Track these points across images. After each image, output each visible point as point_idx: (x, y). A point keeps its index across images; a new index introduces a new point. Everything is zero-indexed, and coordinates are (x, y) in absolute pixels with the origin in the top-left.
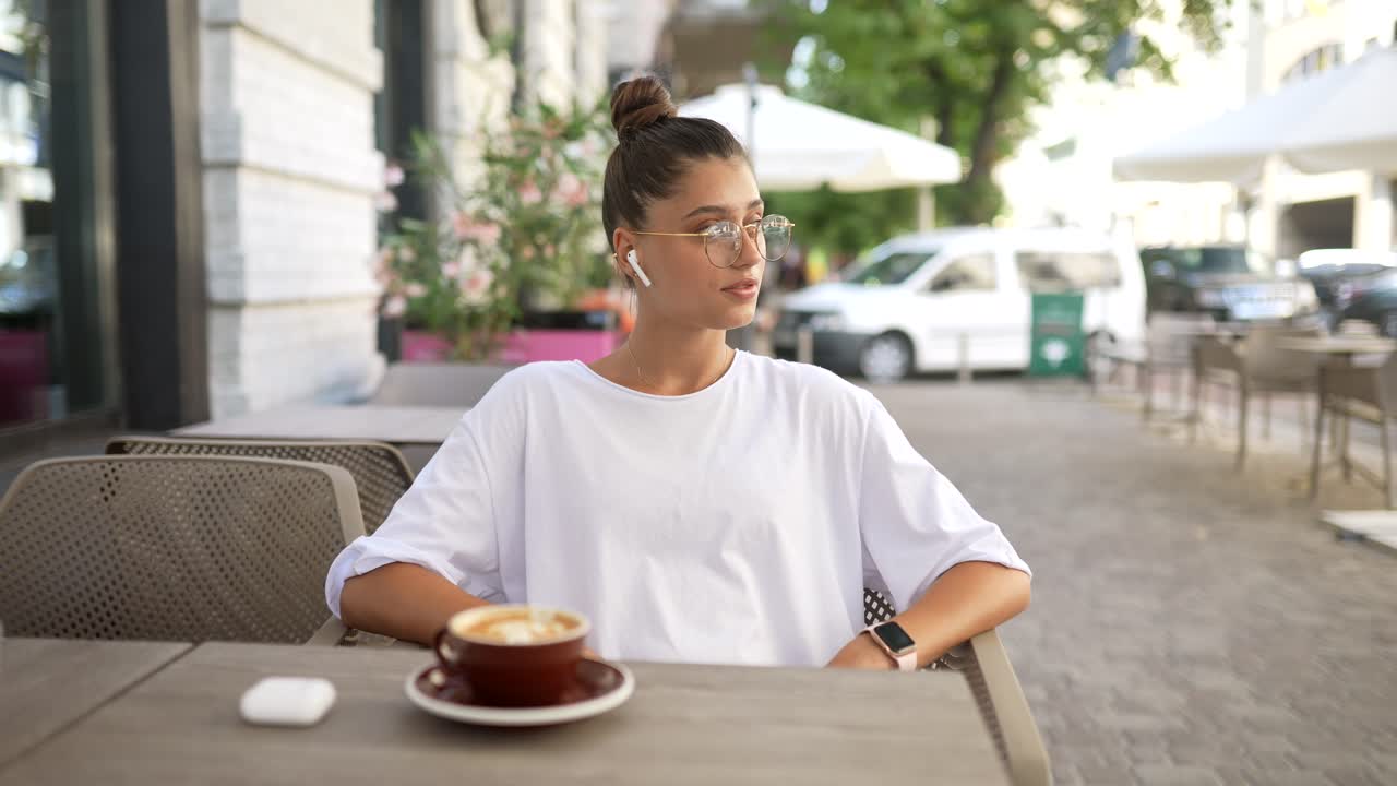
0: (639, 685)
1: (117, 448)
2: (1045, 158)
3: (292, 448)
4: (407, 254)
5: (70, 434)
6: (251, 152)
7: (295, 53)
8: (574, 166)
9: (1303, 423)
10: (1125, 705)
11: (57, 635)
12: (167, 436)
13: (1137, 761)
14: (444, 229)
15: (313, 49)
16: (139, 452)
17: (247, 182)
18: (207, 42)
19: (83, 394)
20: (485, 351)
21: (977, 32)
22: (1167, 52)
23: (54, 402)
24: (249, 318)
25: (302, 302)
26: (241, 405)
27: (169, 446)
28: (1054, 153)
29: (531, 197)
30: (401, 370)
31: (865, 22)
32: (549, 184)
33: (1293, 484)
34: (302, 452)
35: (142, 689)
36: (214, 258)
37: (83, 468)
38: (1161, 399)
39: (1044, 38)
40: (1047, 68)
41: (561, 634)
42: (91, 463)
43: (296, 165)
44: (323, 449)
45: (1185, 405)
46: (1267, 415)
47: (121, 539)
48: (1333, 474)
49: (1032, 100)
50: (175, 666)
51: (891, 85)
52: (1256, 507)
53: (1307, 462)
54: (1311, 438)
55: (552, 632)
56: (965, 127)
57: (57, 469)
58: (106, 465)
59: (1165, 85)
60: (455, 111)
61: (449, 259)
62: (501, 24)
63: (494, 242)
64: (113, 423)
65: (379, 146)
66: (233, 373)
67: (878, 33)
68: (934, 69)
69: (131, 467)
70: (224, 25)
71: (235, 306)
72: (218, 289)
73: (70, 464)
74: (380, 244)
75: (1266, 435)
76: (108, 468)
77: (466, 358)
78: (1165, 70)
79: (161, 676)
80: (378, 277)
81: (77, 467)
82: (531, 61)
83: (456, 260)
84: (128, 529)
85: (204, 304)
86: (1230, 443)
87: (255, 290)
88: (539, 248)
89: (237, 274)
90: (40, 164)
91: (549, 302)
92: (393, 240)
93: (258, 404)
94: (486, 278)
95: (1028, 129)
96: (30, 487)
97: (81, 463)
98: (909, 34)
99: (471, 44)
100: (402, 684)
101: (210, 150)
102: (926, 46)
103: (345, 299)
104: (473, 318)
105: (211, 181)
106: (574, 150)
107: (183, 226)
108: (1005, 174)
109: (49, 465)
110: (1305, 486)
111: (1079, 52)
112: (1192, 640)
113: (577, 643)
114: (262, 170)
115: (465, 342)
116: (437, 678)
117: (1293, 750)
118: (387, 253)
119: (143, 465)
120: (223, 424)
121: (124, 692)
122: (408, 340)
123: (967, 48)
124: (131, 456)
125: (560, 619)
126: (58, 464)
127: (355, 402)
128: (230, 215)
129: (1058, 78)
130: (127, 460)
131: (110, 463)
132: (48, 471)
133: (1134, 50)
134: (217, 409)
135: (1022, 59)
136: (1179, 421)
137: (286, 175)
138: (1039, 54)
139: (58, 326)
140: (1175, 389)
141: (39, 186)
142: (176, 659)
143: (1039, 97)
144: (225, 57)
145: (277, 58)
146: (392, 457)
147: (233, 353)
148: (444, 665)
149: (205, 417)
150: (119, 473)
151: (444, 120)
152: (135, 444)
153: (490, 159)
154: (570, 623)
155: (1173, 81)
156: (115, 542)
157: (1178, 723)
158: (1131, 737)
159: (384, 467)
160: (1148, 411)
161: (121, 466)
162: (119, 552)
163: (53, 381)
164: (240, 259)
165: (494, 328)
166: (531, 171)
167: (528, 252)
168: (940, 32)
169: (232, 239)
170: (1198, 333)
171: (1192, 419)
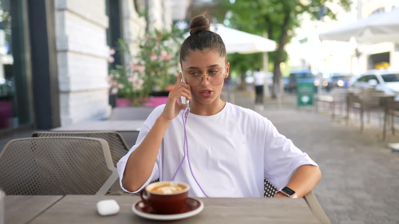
0: (205, 205)
1: (35, 135)
2: (299, 43)
3: (88, 134)
4: (118, 76)
5: (20, 131)
6: (71, 47)
7: (83, 18)
8: (166, 49)
9: (380, 119)
10: (335, 203)
11: (23, 194)
12: (49, 131)
13: (340, 220)
14: (127, 68)
15: (88, 16)
16: (42, 136)
17: (70, 56)
18: (57, 15)
19: (23, 119)
20: (141, 104)
21: (280, 7)
22: (334, 11)
23: (15, 122)
24: (72, 96)
25: (87, 91)
26: (70, 121)
27: (51, 134)
28: (302, 41)
29: (154, 58)
30: (117, 110)
31: (246, 5)
32: (158, 53)
33: (378, 136)
34: (91, 135)
35: (49, 211)
36: (61, 78)
37: (26, 142)
38: (337, 112)
39: (298, 8)
40: (299, 17)
41: (180, 191)
42: (28, 140)
43: (84, 50)
44: (97, 134)
45: (344, 114)
46: (369, 116)
47: (36, 160)
48: (389, 133)
49: (295, 26)
50: (58, 203)
51: (254, 22)
52: (367, 143)
53: (382, 129)
54: (383, 123)
55: (178, 190)
56: (276, 34)
57: (18, 142)
58: (32, 140)
59: (334, 21)
60: (129, 34)
61: (130, 77)
62: (142, 8)
63: (143, 71)
64: (32, 128)
65: (108, 44)
66: (67, 112)
67: (251, 8)
68: (267, 18)
69: (40, 141)
70: (63, 10)
71: (67, 92)
72: (62, 87)
73: (22, 141)
74: (109, 73)
75: (368, 122)
76: (33, 142)
77: (136, 106)
78: (334, 17)
79: (54, 206)
80: (109, 82)
81: (24, 142)
82: (151, 19)
83: (132, 77)
84: (38, 157)
85: (58, 92)
86: (358, 125)
87: (73, 87)
88: (156, 73)
89: (68, 83)
90: (9, 53)
91: (158, 89)
92: (113, 71)
93: (75, 121)
94: (141, 82)
95: (294, 35)
96: (10, 148)
97: (26, 140)
98: (259, 8)
99: (133, 14)
100: (131, 207)
101: (59, 46)
102: (264, 11)
103: (99, 90)
104: (138, 94)
105: (59, 56)
106: (166, 43)
107: (52, 69)
108: (288, 48)
109: (16, 141)
110: (381, 136)
111: (309, 12)
112: (353, 183)
113: (186, 193)
114: (75, 52)
115: (136, 101)
116: (141, 205)
117: (386, 215)
118: (112, 76)
119: (44, 140)
120: (65, 127)
121: (43, 212)
122: (118, 101)
123: (276, 12)
124: (40, 138)
125: (180, 186)
126: (18, 141)
127: (104, 119)
128: (65, 65)
129: (302, 19)
130: (39, 139)
131: (34, 140)
132: (15, 143)
133: (325, 11)
134: (63, 122)
135: (292, 15)
136: (343, 118)
137: (81, 53)
138: (297, 13)
139: (16, 100)
140: (341, 109)
141: (9, 60)
142: (58, 201)
143: (298, 25)
144: (63, 19)
145: (77, 19)
146: (118, 136)
147: (67, 106)
148: (144, 201)
149: (59, 125)
150: (36, 143)
151: (126, 36)
152: (40, 134)
153: (141, 47)
154: (183, 187)
155: (336, 20)
156: (35, 161)
157: (351, 208)
158: (338, 213)
159: (116, 139)
160: (333, 116)
161: (37, 141)
162: (36, 164)
163: (14, 116)
164: (68, 79)
165: (144, 96)
166: (153, 50)
167: (153, 74)
168: (268, 7)
169: (66, 72)
170: (348, 93)
171: (347, 118)
